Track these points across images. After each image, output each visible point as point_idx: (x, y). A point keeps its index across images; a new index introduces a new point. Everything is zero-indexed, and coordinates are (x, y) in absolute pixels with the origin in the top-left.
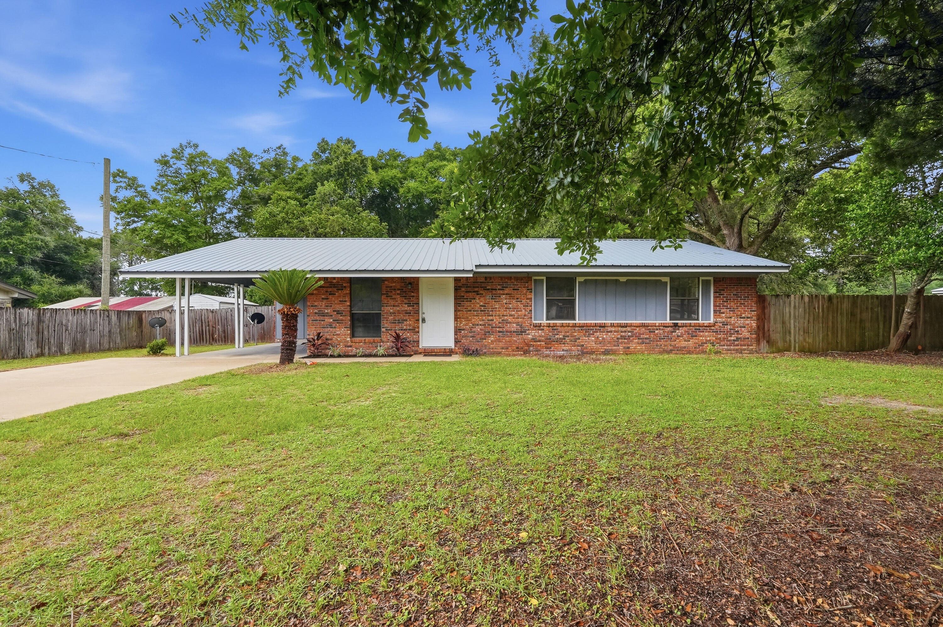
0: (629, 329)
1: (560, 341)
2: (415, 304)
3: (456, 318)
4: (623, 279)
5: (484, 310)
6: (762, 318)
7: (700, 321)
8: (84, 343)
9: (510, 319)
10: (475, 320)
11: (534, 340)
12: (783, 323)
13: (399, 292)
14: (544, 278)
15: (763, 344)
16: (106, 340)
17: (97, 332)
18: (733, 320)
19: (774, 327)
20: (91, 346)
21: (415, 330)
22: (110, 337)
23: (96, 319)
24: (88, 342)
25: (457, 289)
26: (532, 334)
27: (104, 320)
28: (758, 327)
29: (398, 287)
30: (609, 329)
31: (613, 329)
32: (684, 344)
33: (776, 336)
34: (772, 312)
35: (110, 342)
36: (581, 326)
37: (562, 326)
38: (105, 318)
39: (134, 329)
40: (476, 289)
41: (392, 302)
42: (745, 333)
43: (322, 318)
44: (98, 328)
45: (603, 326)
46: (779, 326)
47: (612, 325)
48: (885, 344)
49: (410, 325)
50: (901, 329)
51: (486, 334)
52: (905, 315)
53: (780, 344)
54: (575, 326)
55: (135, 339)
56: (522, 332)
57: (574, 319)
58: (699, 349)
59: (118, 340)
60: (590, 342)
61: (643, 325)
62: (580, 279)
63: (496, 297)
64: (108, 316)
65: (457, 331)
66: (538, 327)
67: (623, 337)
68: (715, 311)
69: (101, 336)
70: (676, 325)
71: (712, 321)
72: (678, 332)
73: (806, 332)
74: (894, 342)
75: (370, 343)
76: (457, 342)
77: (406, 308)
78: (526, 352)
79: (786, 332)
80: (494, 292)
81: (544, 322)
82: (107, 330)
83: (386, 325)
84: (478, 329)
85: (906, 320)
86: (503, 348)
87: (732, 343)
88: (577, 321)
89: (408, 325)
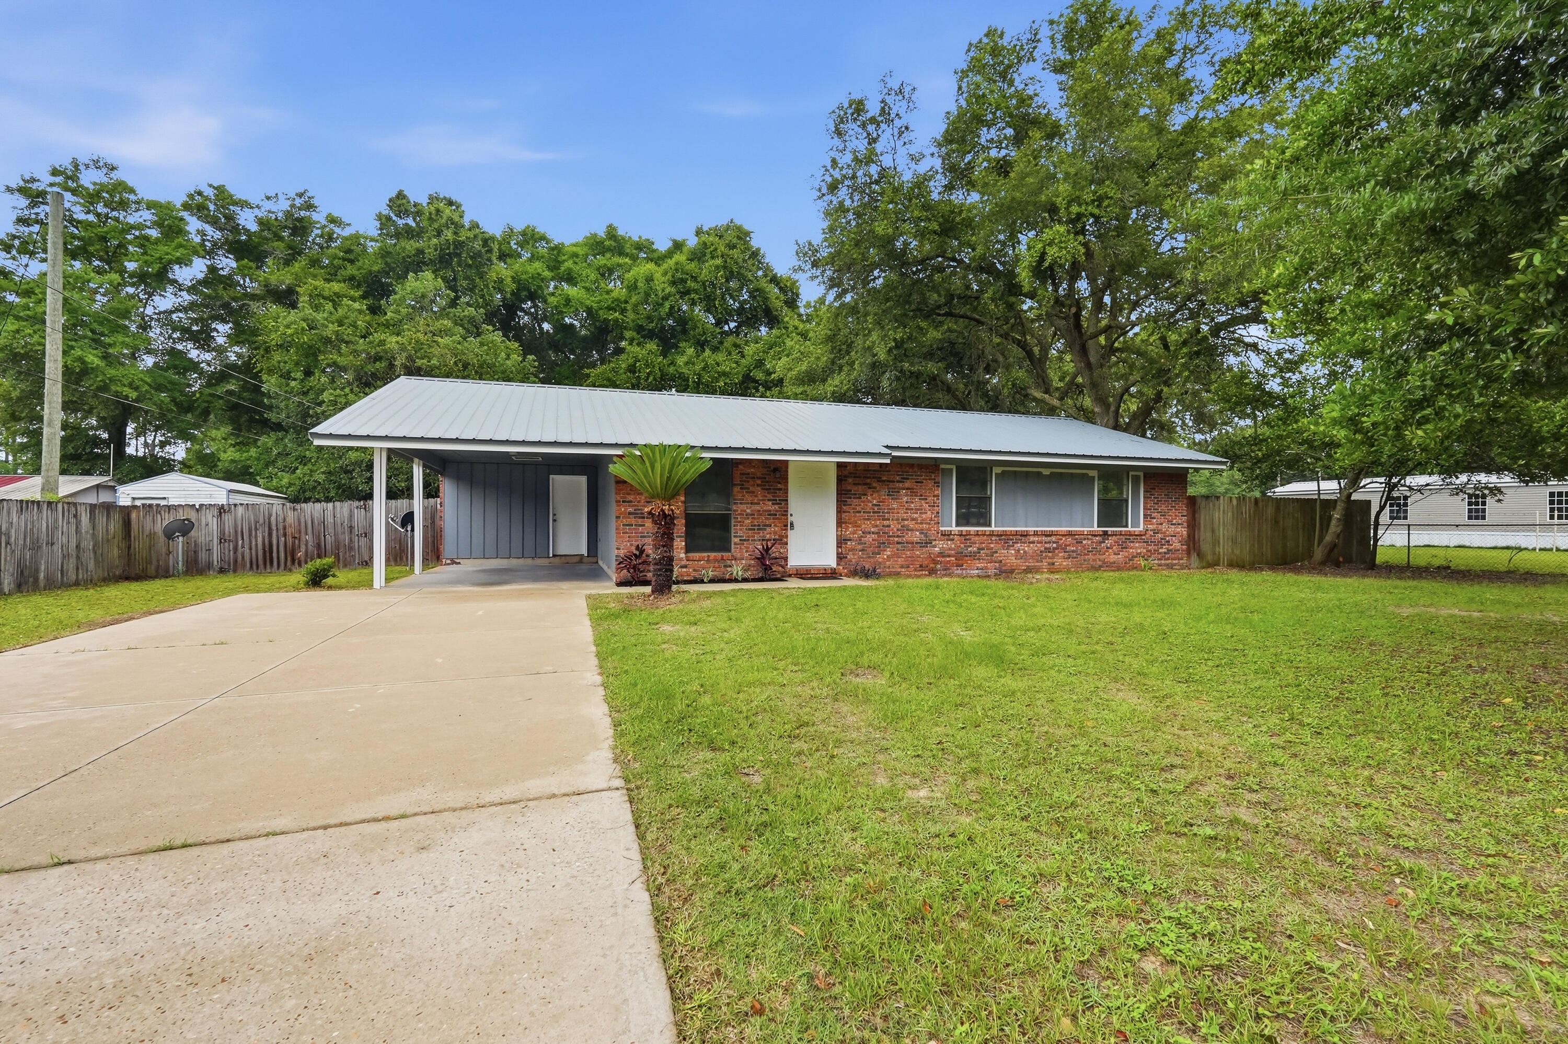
0: (1054, 538)
1: (974, 556)
2: (782, 501)
3: (840, 523)
4: (1046, 472)
5: (879, 513)
6: (1193, 525)
7: (1129, 529)
8: (37, 570)
9: (912, 525)
10: (867, 526)
11: (941, 554)
12: (1213, 531)
13: (759, 482)
14: (954, 467)
15: (1194, 557)
16: (72, 562)
17: (57, 548)
18: (1164, 527)
19: (1205, 536)
20: (47, 578)
21: (782, 541)
22: (78, 557)
23: (56, 521)
24: (43, 568)
25: (840, 480)
26: (940, 546)
27: (68, 523)
28: (1189, 536)
29: (759, 475)
30: (1032, 539)
31: (1036, 539)
32: (1113, 558)
33: (1205, 547)
34: (1203, 517)
35: (77, 569)
36: (1000, 535)
37: (977, 534)
38: (73, 520)
39: (116, 541)
40: (868, 481)
41: (749, 498)
42: (1177, 545)
43: (640, 521)
44: (61, 539)
45: (1025, 535)
46: (1209, 534)
47: (1036, 534)
48: (1309, 554)
49: (775, 533)
50: (1328, 538)
51: (881, 546)
52: (1334, 522)
53: (1210, 557)
54: (992, 534)
55: (117, 562)
56: (928, 543)
57: (990, 525)
58: (1129, 565)
59: (91, 566)
60: (1009, 556)
61: (1070, 534)
62: (997, 470)
63: (894, 493)
64: (75, 516)
65: (841, 542)
66: (947, 535)
67: (1048, 550)
68: (1145, 516)
69: (64, 557)
70: (1105, 533)
71: (1141, 528)
72: (1109, 542)
73: (1234, 541)
74: (1319, 553)
75: (716, 560)
76: (840, 557)
77: (770, 506)
78: (932, 572)
79: (1216, 542)
80: (891, 485)
81: (954, 528)
82: (73, 544)
83: (740, 533)
84: (870, 538)
85: (1334, 527)
86: (902, 567)
87: (1163, 557)
88: (993, 528)
89: (770, 533)
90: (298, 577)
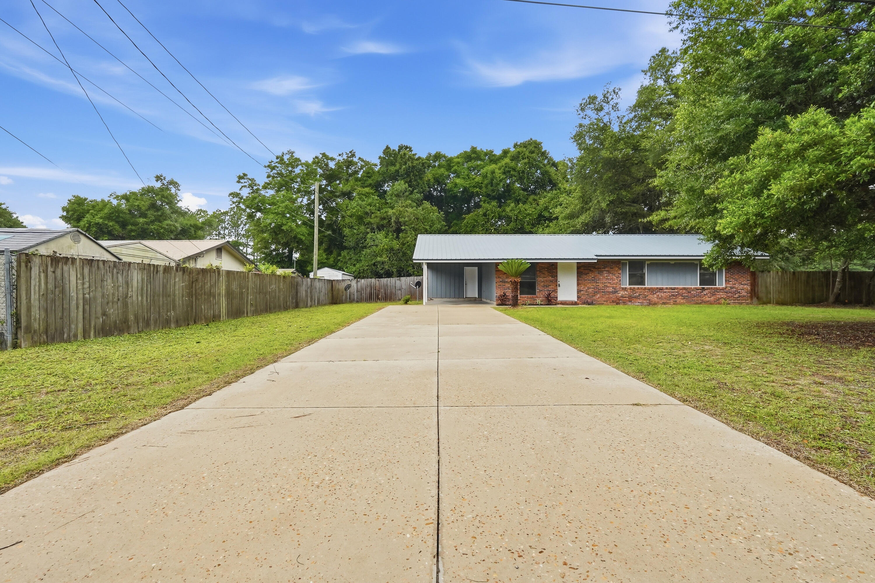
0: (676, 291)
1: (636, 297)
2: (555, 276)
3: (578, 284)
4: (673, 262)
5: (594, 280)
6: (754, 284)
7: (717, 286)
9: (609, 285)
10: (589, 285)
11: (622, 297)
12: (766, 287)
13: (546, 270)
14: (628, 262)
15: (755, 299)
18: (736, 286)
19: (761, 290)
20: (321, 302)
21: (555, 291)
23: (322, 285)
24: (321, 299)
25: (578, 268)
26: (621, 293)
28: (752, 289)
29: (546, 268)
30: (665, 291)
31: (667, 291)
32: (708, 299)
33: (762, 295)
34: (760, 281)
35: (325, 300)
36: (649, 289)
37: (638, 289)
39: (331, 291)
40: (590, 268)
41: (542, 275)
42: (744, 293)
43: (504, 284)
45: (661, 289)
46: (764, 289)
47: (667, 289)
48: (827, 299)
49: (553, 288)
50: (835, 290)
51: (595, 294)
52: (837, 283)
53: (765, 300)
54: (645, 289)
55: (330, 298)
56: (616, 292)
57: (645, 285)
58: (717, 302)
60: (654, 298)
61: (684, 289)
62: (648, 263)
63: (600, 272)
64: (325, 283)
65: (579, 291)
66: (625, 289)
67: (673, 295)
68: (726, 281)
70: (703, 288)
71: (724, 286)
72: (705, 292)
73: (780, 292)
74: (832, 298)
75: (530, 298)
76: (578, 297)
77: (550, 278)
78: (618, 304)
79: (768, 292)
80: (599, 270)
81: (628, 286)
83: (539, 288)
84: (590, 290)
85: (838, 286)
86: (604, 301)
87: (736, 299)
88: (646, 286)
89: (551, 288)
90: (402, 302)
